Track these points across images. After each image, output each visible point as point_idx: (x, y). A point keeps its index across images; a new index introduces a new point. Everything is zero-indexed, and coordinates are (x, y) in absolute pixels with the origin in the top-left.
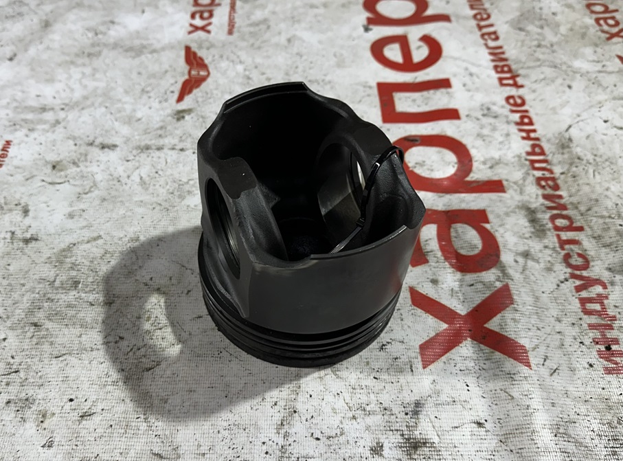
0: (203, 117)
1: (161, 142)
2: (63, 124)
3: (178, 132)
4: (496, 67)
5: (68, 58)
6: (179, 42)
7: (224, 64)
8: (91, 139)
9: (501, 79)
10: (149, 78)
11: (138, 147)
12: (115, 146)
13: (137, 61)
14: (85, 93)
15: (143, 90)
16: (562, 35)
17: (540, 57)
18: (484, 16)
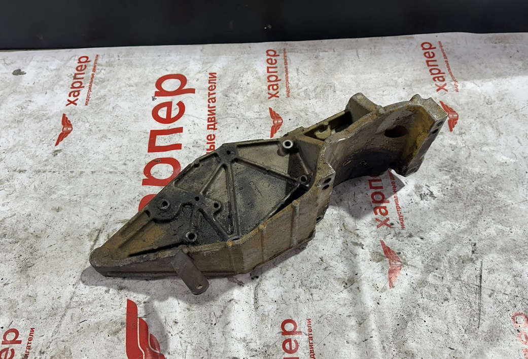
0: (65, 154)
1: (46, 168)
2: (4, 160)
3: (53, 163)
4: (209, 118)
5: (8, 124)
6: (61, 111)
7: (80, 124)
8: (15, 168)
9: (208, 125)
10: (44, 133)
11: (35, 171)
12: (25, 171)
13: (39, 125)
14: (14, 144)
15: (41, 140)
16: (247, 96)
17: (229, 112)
18: (213, 87)
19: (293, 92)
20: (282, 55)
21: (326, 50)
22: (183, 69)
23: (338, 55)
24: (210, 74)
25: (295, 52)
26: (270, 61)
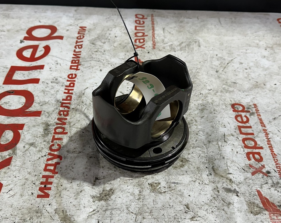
4: (72, 61)
9: (71, 66)
17: (94, 56)
18: (82, 37)
19: (159, 46)
20: (149, 19)
21: (191, 17)
22: (56, 22)
23: (202, 21)
24: (80, 27)
25: (162, 17)
26: (138, 22)
